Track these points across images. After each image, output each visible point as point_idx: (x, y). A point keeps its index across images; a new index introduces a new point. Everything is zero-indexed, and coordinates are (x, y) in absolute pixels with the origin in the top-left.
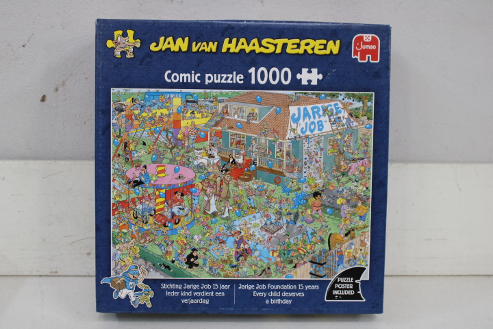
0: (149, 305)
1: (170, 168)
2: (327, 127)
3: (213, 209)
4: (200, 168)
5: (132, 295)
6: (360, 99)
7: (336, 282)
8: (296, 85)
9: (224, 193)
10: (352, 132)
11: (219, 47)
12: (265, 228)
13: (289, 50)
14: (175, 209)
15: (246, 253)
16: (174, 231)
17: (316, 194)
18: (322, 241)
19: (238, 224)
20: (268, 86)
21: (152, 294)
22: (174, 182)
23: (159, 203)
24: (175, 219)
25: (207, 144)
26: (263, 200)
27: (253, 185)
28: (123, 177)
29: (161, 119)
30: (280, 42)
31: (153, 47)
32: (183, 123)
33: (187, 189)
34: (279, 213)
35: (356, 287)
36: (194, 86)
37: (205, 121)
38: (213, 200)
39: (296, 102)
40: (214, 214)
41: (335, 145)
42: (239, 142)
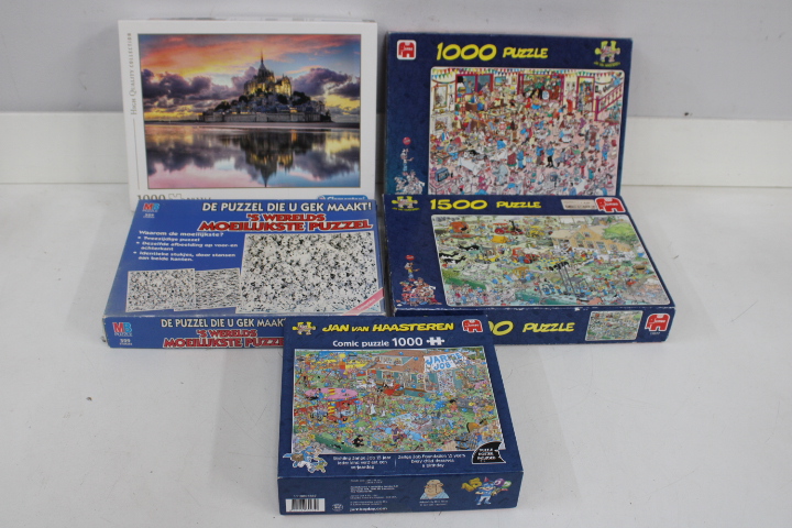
0: (324, 471)
1: (338, 391)
2: (453, 365)
3: (373, 411)
4: (363, 389)
5: (309, 466)
6: (473, 350)
7: (478, 451)
8: (426, 345)
9: (381, 403)
10: (472, 367)
11: (371, 329)
12: (415, 422)
13: (419, 329)
14: (343, 413)
15: (403, 437)
16: (342, 426)
17: (451, 401)
18: (462, 427)
19: (393, 420)
20: (407, 347)
21: (325, 464)
22: (342, 397)
23: (331, 409)
24: (343, 418)
25: (365, 377)
26: (412, 406)
27: (402, 398)
28: (303, 394)
29: (331, 364)
30: (412, 326)
31: (324, 329)
32: (347, 367)
33: (352, 401)
34: (425, 413)
35: (496, 454)
36: (355, 348)
37: (362, 365)
38: (372, 407)
39: (429, 354)
40: (374, 415)
41: (461, 374)
42: (389, 376)
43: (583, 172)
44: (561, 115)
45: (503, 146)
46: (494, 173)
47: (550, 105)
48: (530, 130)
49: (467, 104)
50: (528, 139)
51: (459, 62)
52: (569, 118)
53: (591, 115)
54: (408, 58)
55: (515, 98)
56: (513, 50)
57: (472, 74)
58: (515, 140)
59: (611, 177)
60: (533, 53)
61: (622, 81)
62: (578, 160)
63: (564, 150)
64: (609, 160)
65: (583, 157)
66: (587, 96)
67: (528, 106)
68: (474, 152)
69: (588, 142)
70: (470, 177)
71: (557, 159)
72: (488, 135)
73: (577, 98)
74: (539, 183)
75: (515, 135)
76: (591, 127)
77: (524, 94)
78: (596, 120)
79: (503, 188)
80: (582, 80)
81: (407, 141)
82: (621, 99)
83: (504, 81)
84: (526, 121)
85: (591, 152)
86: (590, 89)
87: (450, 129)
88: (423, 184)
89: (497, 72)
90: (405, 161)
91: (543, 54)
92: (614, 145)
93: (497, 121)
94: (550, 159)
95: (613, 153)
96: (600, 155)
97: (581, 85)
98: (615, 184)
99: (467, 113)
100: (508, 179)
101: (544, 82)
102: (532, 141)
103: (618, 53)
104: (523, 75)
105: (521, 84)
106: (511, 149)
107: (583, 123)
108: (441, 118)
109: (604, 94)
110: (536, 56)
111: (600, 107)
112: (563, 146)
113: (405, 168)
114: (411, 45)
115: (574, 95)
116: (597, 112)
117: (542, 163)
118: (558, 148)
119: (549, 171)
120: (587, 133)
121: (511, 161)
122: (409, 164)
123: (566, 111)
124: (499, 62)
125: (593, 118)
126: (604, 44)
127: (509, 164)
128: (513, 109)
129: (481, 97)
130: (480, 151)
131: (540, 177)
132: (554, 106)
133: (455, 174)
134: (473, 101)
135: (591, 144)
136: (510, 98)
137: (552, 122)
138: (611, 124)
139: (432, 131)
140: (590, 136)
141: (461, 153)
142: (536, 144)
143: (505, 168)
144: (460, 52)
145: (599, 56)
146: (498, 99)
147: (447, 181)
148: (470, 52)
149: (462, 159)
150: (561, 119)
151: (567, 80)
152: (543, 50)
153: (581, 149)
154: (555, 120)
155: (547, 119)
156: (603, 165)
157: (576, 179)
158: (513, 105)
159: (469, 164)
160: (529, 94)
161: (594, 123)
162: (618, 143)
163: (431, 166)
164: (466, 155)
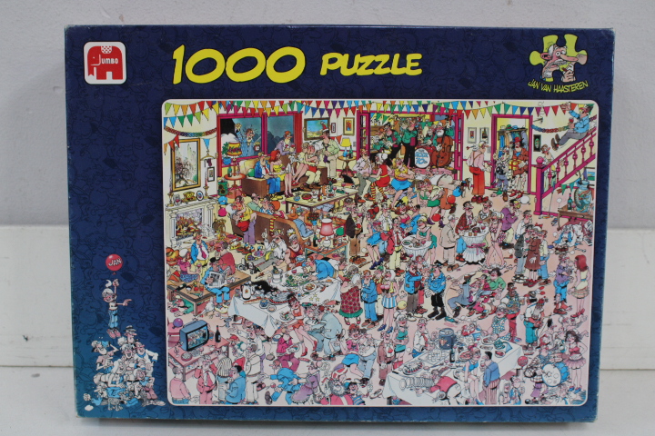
43: (513, 328)
44: (459, 201)
45: (331, 272)
46: (311, 333)
47: (434, 180)
48: (390, 234)
49: (244, 180)
50: (385, 256)
51: (223, 88)
52: (477, 208)
53: (528, 202)
54: (109, 80)
55: (353, 165)
56: (343, 59)
57: (253, 114)
58: (355, 259)
59: (577, 339)
60: (389, 64)
61: (595, 123)
62: (502, 300)
63: (468, 279)
64: (571, 301)
65: (512, 293)
66: (516, 157)
67: (384, 183)
68: (264, 287)
69: (522, 261)
70: (258, 341)
71: (453, 300)
72: (296, 247)
73: (493, 163)
74: (415, 354)
75: (355, 247)
76: (528, 226)
77: (373, 157)
78: (539, 211)
79: (333, 365)
80: (502, 123)
81: (114, 262)
82: (594, 163)
83: (328, 129)
84: (379, 217)
85: (529, 283)
86: (523, 142)
87: (211, 236)
88: (156, 356)
89: (310, 109)
90: (112, 306)
91: (411, 67)
92: (583, 267)
93: (313, 216)
94: (437, 301)
95: (582, 286)
96: (550, 290)
97: (502, 132)
98: (586, 355)
99: (247, 200)
100: (343, 346)
101: (418, 130)
102: (394, 261)
103: (583, 61)
104: (369, 114)
105: (363, 132)
106: (347, 279)
107: (509, 219)
108: (188, 210)
109: (554, 154)
110: (395, 71)
111: (546, 181)
112: (466, 270)
113: (114, 321)
114: (116, 52)
115: (487, 156)
116: (541, 194)
117: (419, 310)
118: (455, 274)
119: (436, 326)
120: (520, 240)
121: (349, 304)
122: (121, 312)
123: (469, 194)
124: (314, 85)
125: (532, 208)
126: (549, 41)
127: (344, 311)
128: (349, 189)
129: (276, 165)
130: (278, 283)
131: (416, 341)
132: (443, 181)
133: (225, 334)
134: (258, 174)
135: (528, 265)
136: (341, 165)
137: (438, 218)
138: (573, 219)
139: (168, 239)
140: (526, 246)
141: (236, 287)
142: (403, 266)
143: (335, 322)
144: (225, 66)
145: (540, 67)
146: (314, 169)
147: (206, 349)
148: (247, 64)
149: (240, 301)
150: (459, 211)
151: (468, 123)
152: (410, 57)
153: (508, 277)
154: (445, 213)
155: (427, 212)
156: (557, 311)
157: (499, 344)
158: (348, 180)
159: (254, 313)
160: (384, 156)
161: (535, 219)
162: (590, 263)
163: (170, 316)
164: (248, 291)
